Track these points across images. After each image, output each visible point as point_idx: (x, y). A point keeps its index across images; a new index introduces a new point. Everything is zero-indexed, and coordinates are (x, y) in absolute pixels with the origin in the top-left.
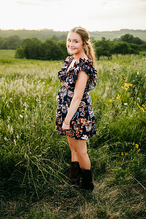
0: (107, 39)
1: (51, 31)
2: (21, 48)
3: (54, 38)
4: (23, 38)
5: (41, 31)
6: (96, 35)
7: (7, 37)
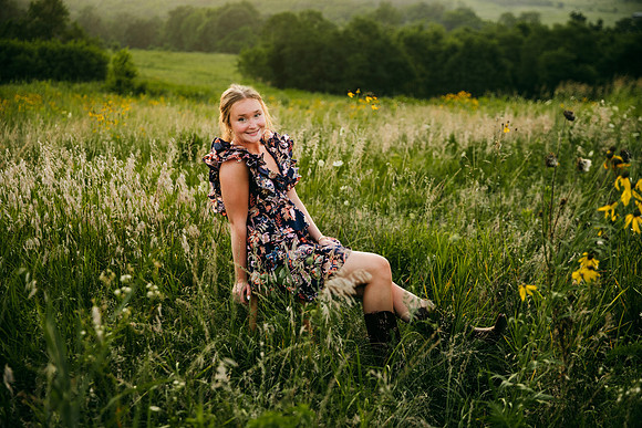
0: (591, 19)
3: (384, 11)
4: (268, 11)
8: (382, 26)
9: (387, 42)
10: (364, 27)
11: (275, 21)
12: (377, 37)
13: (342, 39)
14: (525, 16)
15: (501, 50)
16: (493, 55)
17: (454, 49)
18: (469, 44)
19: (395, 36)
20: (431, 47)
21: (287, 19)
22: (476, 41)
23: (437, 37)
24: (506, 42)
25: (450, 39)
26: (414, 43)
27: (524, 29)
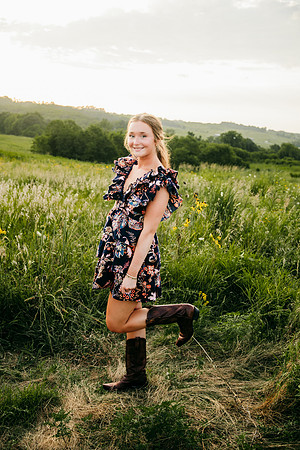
1: (101, 112)
2: (44, 135)
4: (48, 118)
5: (83, 109)
11: (52, 123)
12: (101, 135)
13: (84, 135)
19: (109, 135)
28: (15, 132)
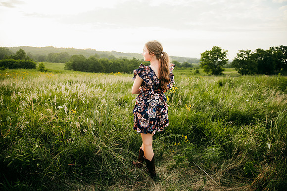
0: (137, 59)
1: (94, 51)
2: (69, 62)
3: (96, 55)
4: (71, 54)
5: (86, 50)
6: (128, 55)
7: (58, 53)
8: (96, 58)
9: (97, 62)
10: (92, 58)
11: (73, 56)
12: (95, 60)
13: (88, 61)
14: (124, 57)
15: (120, 64)
16: (119, 65)
17: (111, 63)
18: (114, 63)
19: (99, 60)
20: (106, 63)
21: (76, 56)
22: (116, 62)
23: (108, 61)
24: (121, 62)
25: (110, 62)
26: (103, 62)
27: (124, 60)
28: (57, 61)
